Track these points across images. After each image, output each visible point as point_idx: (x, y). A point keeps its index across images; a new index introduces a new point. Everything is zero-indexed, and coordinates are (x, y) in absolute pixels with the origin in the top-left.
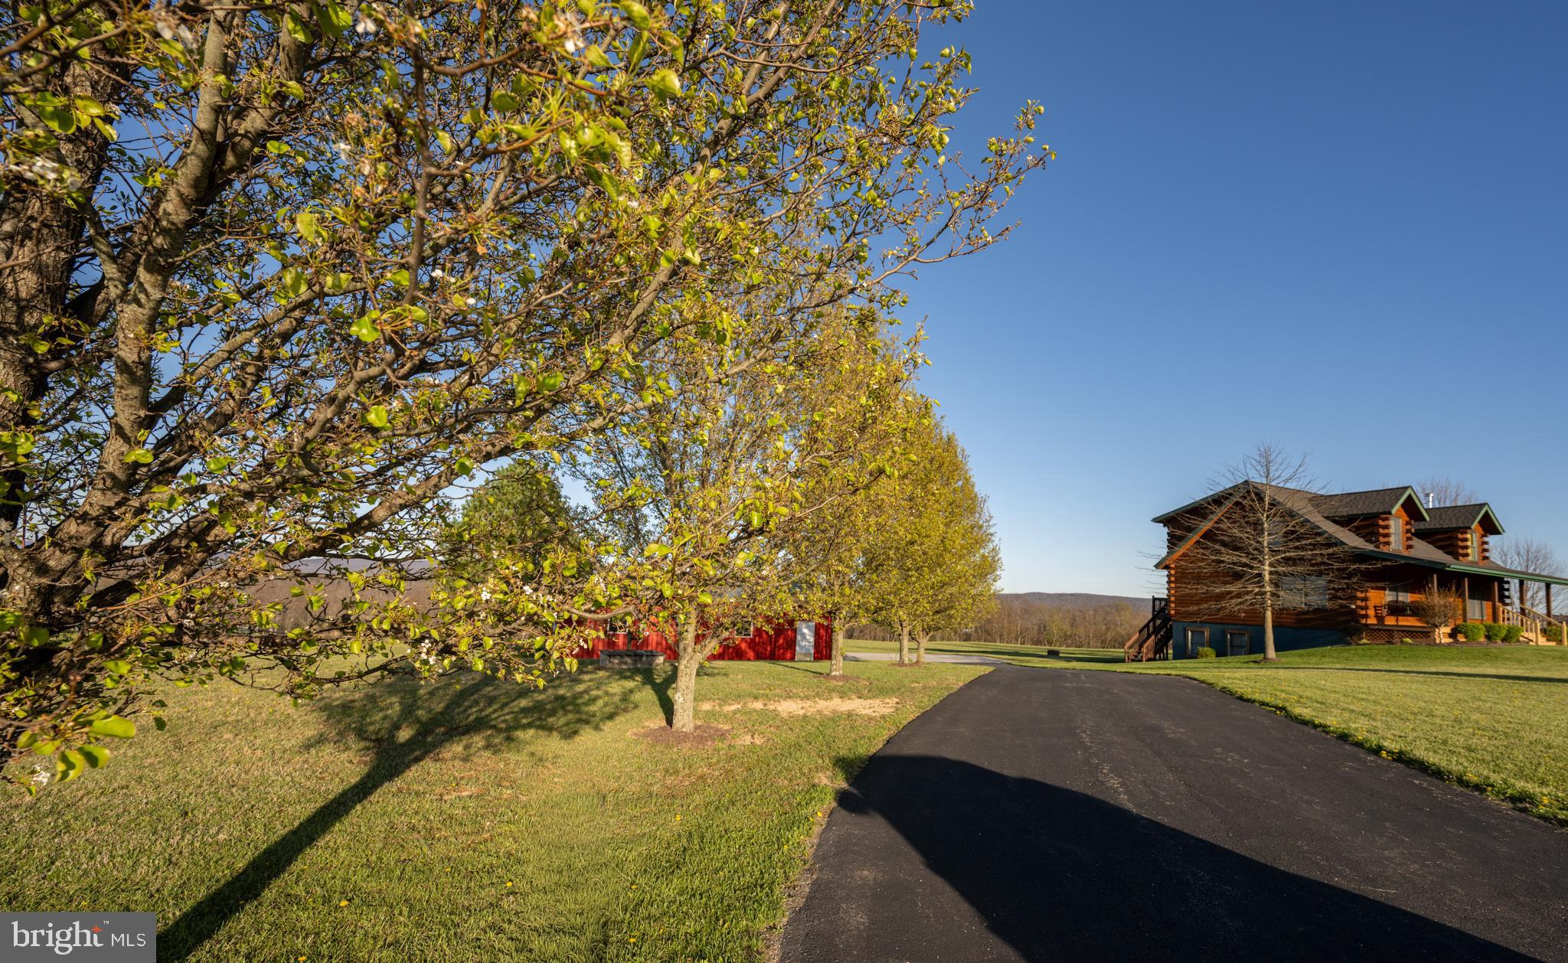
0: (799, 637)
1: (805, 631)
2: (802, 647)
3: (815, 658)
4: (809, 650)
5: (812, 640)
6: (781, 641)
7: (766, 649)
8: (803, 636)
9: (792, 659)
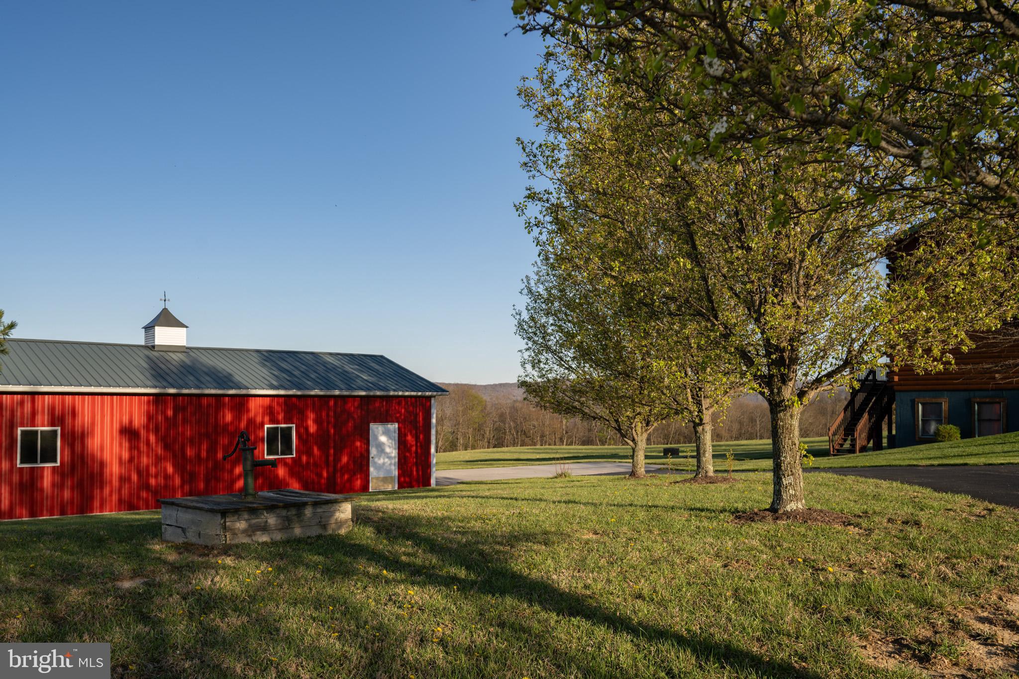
0: (373, 451)
1: (383, 439)
2: (379, 468)
3: (401, 486)
4: (389, 471)
5: (394, 453)
6: (345, 459)
7: (320, 475)
8: (380, 447)
9: (365, 488)
